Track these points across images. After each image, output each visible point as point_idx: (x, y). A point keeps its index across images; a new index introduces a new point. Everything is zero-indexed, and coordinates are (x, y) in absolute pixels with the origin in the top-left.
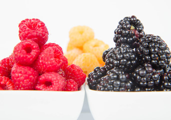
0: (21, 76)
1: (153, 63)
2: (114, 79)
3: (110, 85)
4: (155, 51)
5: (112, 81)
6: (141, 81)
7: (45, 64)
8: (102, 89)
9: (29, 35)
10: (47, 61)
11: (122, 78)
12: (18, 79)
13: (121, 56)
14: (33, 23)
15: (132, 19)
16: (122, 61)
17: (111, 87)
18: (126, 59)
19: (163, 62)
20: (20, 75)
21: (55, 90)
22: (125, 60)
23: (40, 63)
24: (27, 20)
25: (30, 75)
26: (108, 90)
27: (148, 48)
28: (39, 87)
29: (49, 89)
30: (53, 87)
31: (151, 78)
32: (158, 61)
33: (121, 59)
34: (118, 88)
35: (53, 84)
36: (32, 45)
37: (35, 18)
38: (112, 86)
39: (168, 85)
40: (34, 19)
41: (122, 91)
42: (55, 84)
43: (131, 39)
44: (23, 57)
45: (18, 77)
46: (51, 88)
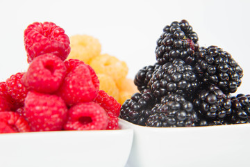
0: (46, 110)
1: (222, 85)
2: (177, 109)
3: (171, 117)
4: (224, 69)
5: (174, 112)
6: (209, 110)
7: (79, 90)
8: (158, 124)
9: (47, 47)
10: (82, 86)
11: (188, 108)
12: (41, 114)
13: (179, 76)
14: (46, 28)
15: (183, 25)
16: (180, 83)
17: (172, 121)
18: (186, 81)
19: (234, 83)
20: (44, 108)
21: (98, 129)
22: (184, 82)
23: (70, 89)
24: (37, 24)
25: (59, 108)
26: (168, 125)
27: (214, 64)
28: (71, 126)
29: (88, 128)
30: (96, 124)
31: (223, 106)
32: (228, 83)
33: (180, 81)
34: (182, 122)
35: (95, 120)
36: (56, 62)
37: (49, 22)
38: (174, 120)
39: (242, 115)
40: (46, 23)
41: (189, 125)
42: (98, 120)
43: (185, 52)
44: (47, 80)
45: (42, 111)
46: (93, 127)
